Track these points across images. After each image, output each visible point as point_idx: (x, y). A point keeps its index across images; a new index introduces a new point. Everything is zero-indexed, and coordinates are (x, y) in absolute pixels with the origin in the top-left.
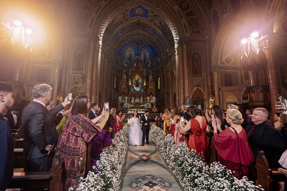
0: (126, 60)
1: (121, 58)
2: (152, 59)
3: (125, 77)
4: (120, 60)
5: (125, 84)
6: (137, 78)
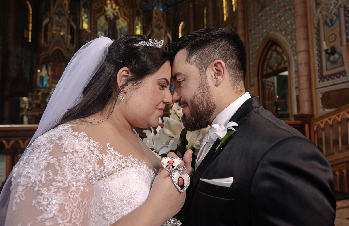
5: (65, 24)
6: (113, 11)
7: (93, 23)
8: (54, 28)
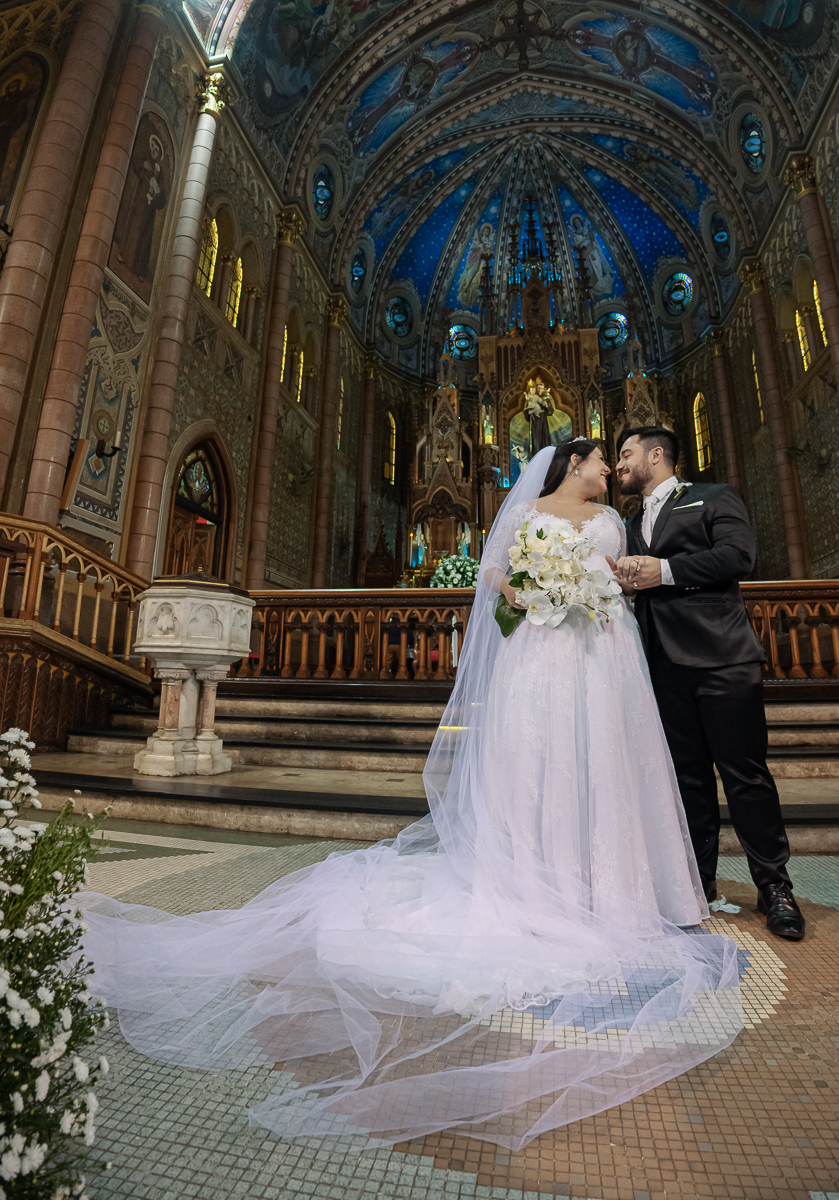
0: (460, 312)
1: (430, 300)
2: (630, 283)
3: (448, 392)
4: (423, 311)
5: (453, 441)
6: (541, 400)
7: (502, 430)
8: (436, 451)
